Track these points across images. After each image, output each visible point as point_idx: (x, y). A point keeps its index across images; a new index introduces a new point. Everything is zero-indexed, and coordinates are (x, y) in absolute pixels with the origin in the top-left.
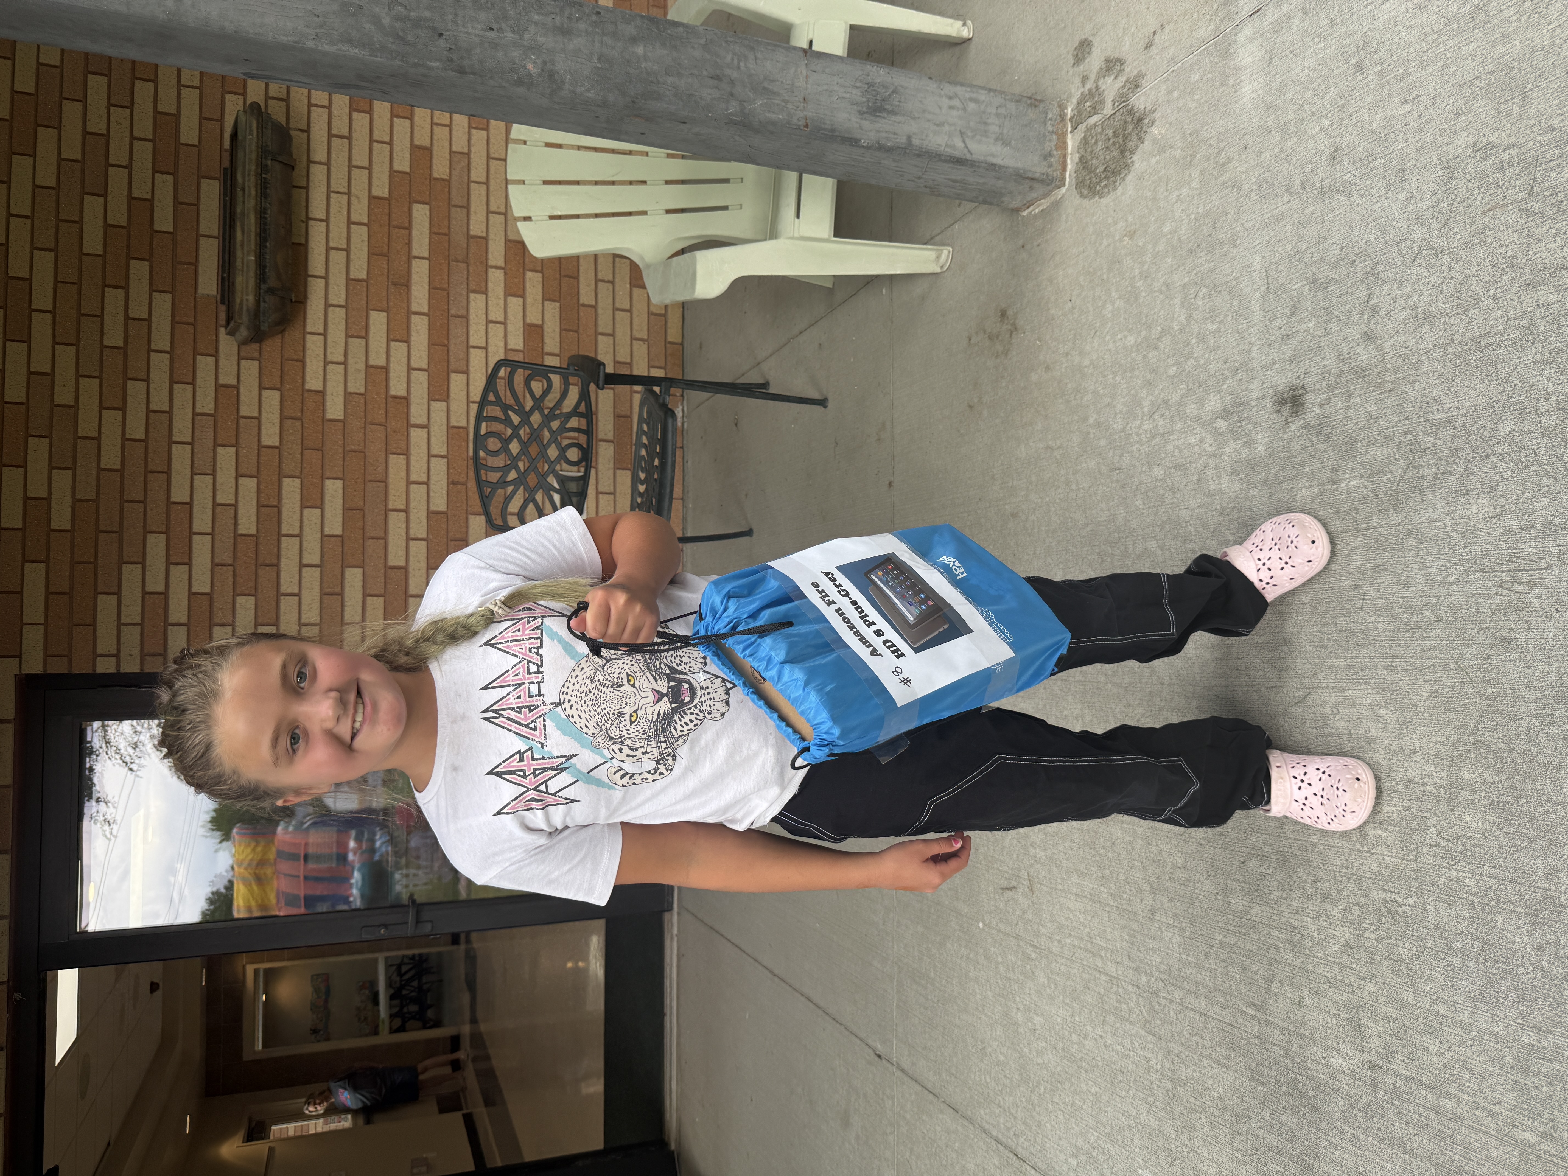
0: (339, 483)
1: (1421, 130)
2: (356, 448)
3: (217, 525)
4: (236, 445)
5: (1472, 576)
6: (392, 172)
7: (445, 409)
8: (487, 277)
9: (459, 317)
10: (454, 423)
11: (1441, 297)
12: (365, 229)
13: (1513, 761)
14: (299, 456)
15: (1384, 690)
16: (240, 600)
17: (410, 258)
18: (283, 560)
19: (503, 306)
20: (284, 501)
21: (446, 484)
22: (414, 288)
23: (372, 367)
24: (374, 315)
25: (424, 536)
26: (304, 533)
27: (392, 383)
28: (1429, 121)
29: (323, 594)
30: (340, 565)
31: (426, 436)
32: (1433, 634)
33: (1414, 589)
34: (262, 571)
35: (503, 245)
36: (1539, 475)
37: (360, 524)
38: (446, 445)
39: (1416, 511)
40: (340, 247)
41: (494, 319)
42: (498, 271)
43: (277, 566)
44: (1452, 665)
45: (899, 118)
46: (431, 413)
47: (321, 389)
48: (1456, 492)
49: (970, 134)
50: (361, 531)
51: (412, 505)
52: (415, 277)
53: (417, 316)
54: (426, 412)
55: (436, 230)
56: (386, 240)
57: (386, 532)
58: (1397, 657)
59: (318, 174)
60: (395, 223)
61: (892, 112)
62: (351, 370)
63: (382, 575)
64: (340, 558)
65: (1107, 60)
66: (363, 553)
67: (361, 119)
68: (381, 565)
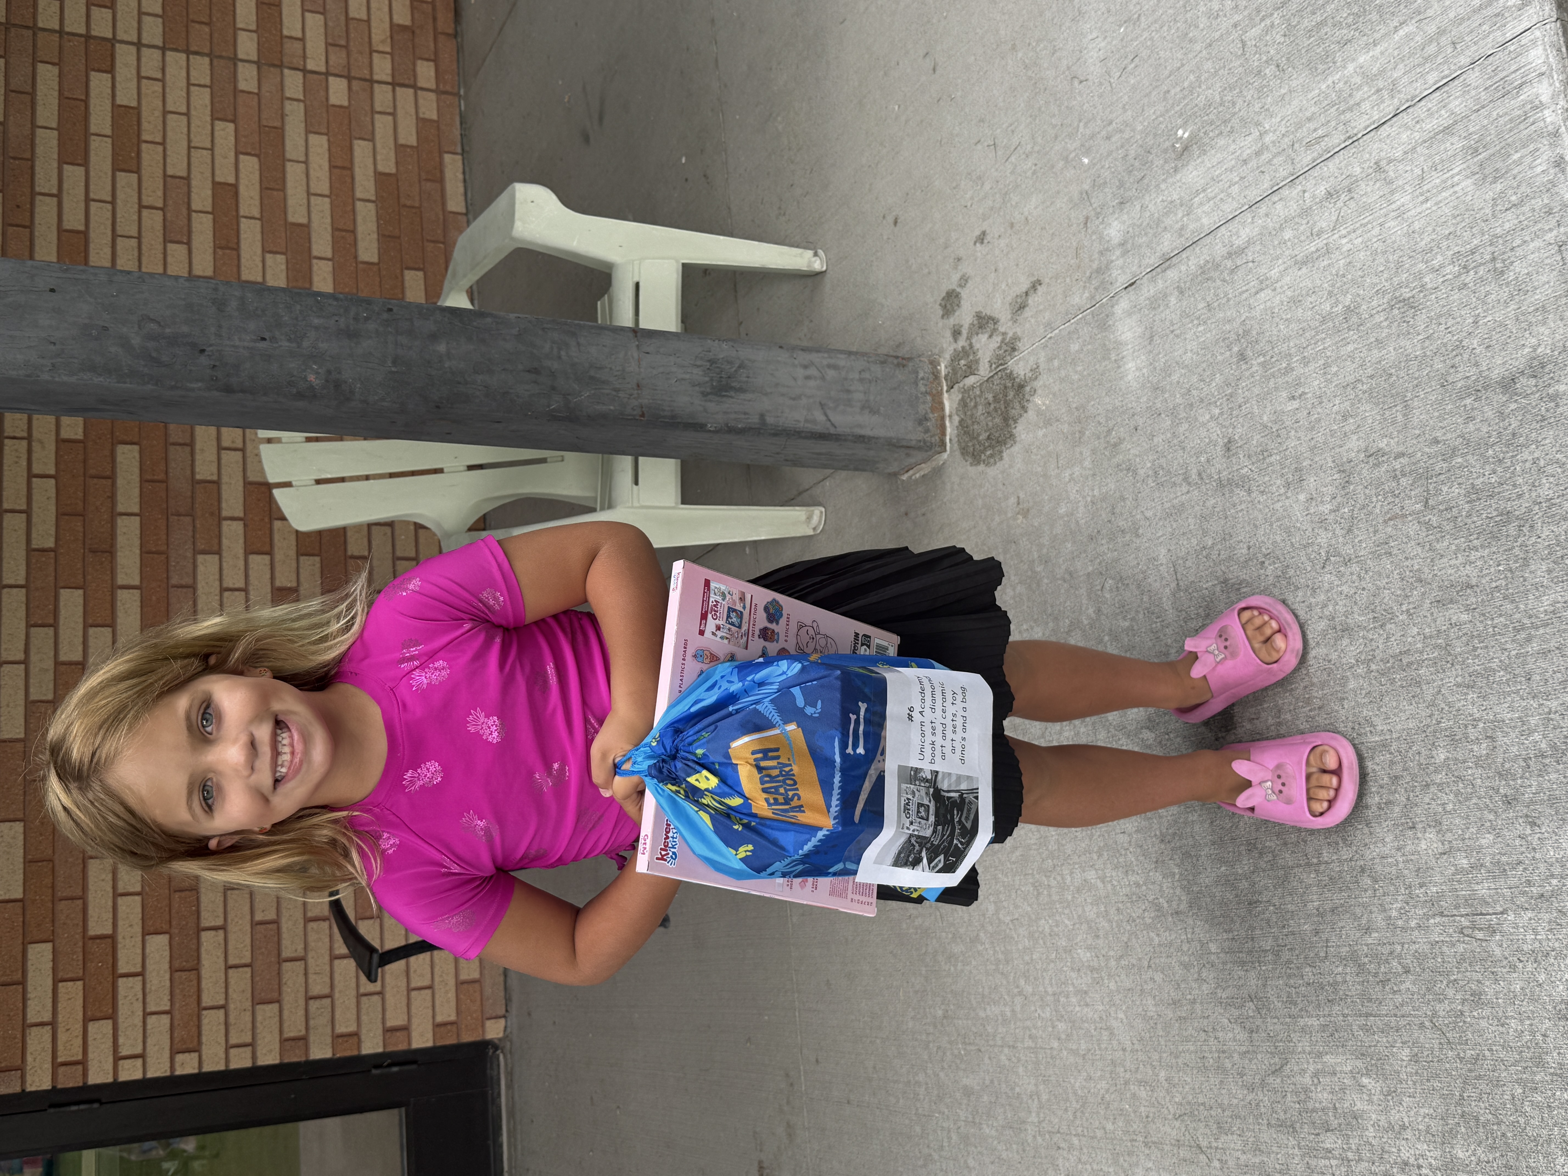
1: (1313, 428)
5: (1432, 921)
8: (220, 532)
9: (182, 587)
11: (1355, 609)
12: (53, 481)
13: (1504, 1135)
15: (1363, 1055)
17: (114, 515)
19: (242, 568)
22: (120, 555)
23: (64, 663)
24: (64, 594)
25: (138, 888)
28: (1319, 420)
30: (20, 942)
32: (1403, 987)
33: (1376, 935)
35: (241, 489)
36: (1480, 809)
37: (48, 881)
39: (1366, 845)
40: (18, 508)
41: (231, 586)
42: (235, 523)
44: (1427, 1024)
45: (748, 396)
48: (1402, 824)
49: (831, 405)
50: (50, 891)
52: (121, 540)
53: (125, 591)
55: (149, 477)
56: (81, 494)
57: (85, 888)
58: (1371, 1015)
60: (92, 472)
61: (741, 390)
62: (34, 670)
63: (79, 950)
64: (21, 931)
65: (979, 316)
66: (53, 921)
68: (78, 937)
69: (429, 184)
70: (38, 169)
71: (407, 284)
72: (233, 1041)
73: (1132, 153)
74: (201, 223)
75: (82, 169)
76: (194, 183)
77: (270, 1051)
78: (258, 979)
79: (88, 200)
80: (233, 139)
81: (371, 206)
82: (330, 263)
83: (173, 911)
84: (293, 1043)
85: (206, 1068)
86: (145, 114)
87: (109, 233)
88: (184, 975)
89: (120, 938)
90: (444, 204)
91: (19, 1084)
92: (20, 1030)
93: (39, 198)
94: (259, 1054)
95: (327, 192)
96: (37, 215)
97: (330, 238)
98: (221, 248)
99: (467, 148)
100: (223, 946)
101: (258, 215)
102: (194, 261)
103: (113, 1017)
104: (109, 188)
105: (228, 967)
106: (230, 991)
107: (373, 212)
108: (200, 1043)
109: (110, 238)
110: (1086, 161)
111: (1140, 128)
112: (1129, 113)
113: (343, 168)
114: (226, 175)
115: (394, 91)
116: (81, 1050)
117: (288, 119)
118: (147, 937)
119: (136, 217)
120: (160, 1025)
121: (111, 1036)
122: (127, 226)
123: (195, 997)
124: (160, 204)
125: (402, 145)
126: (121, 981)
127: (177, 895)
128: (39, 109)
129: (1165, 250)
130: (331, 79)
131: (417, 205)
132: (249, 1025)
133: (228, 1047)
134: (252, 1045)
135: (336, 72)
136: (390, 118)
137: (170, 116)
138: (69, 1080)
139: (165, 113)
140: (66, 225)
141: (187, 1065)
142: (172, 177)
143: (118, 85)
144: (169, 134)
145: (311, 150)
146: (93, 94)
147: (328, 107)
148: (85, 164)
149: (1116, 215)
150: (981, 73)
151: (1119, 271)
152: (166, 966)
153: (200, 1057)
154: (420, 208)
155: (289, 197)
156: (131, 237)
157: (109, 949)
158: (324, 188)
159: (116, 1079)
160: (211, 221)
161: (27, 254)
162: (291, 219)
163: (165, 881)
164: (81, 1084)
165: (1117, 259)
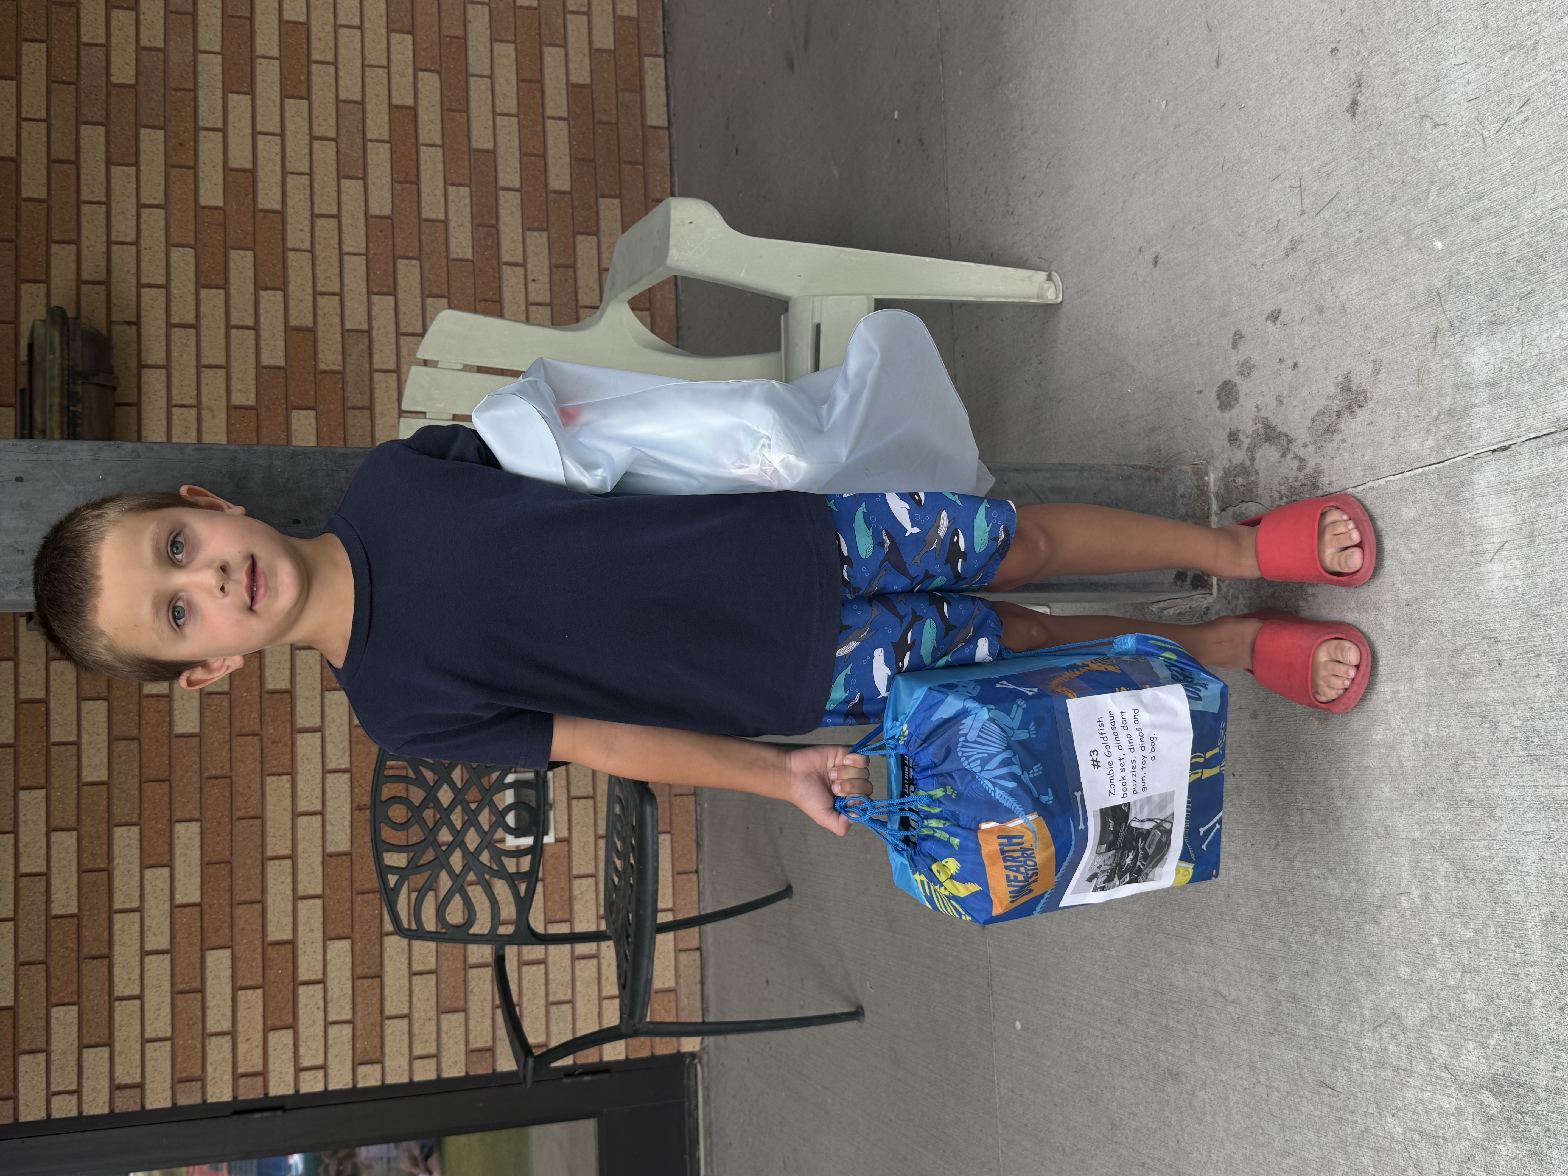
0: (195, 827)
2: (219, 772)
3: (21, 904)
4: (46, 786)
6: (260, 368)
14: (137, 793)
16: (56, 1012)
18: (117, 948)
20: (116, 861)
21: (348, 811)
25: (319, 891)
26: (147, 905)
27: (268, 672)
29: (176, 993)
30: (198, 948)
31: (319, 743)
34: (86, 968)
37: (225, 884)
38: (348, 753)
43: (108, 957)
46: (326, 708)
47: (166, 691)
50: (228, 895)
51: (300, 848)
54: (319, 709)
57: (263, 891)
59: (154, 381)
63: (259, 957)
64: (199, 937)
65: (1266, 425)
66: (232, 926)
67: (213, 298)
68: (258, 943)
69: (627, 94)
70: (201, 100)
71: (602, 215)
72: (417, 1052)
73: (1514, 252)
74: (377, 154)
75: (248, 97)
76: (369, 107)
77: (456, 1063)
78: (443, 986)
79: (255, 133)
80: (411, 53)
81: (563, 124)
82: (518, 194)
83: (356, 914)
84: (478, 1055)
85: (390, 1081)
86: (314, 30)
87: (278, 169)
88: (367, 982)
89: (300, 943)
90: (643, 117)
91: (200, 1095)
92: (200, 1039)
93: (203, 133)
94: (444, 1066)
96: (200, 153)
97: (518, 165)
98: (400, 182)
99: (670, 49)
100: (407, 951)
101: (439, 142)
102: (370, 198)
103: (293, 1026)
104: (277, 118)
105: (412, 974)
106: (415, 999)
107: (566, 132)
108: (383, 1053)
109: (279, 177)
110: (1439, 245)
111: (1527, 216)
112: (1512, 189)
113: (531, 81)
114: (403, 97)
116: (261, 1061)
117: (471, 27)
118: (329, 943)
119: (307, 150)
120: (342, 1035)
121: (291, 1046)
122: (298, 162)
123: (378, 1005)
124: (333, 135)
125: (598, 50)
126: (302, 990)
127: (359, 898)
128: (201, 31)
129: (1561, 413)
131: (614, 120)
132: (434, 1035)
133: (412, 1059)
134: (437, 1056)
136: (585, 18)
137: (342, 31)
138: (250, 1091)
139: (337, 27)
140: (233, 164)
141: (370, 1077)
142: (344, 101)
144: (342, 51)
145: (496, 61)
146: (258, 10)
147: (515, 8)
148: (251, 91)
149: (1484, 339)
150: (1285, 81)
151: (1484, 424)
152: (348, 973)
153: (383, 1069)
154: (616, 124)
155: (473, 119)
156: (303, 174)
157: (289, 956)
158: (511, 105)
159: (297, 1091)
160: (388, 151)
161: (191, 198)
162: (475, 145)
163: (347, 883)
164: (262, 1096)
165: (1483, 403)
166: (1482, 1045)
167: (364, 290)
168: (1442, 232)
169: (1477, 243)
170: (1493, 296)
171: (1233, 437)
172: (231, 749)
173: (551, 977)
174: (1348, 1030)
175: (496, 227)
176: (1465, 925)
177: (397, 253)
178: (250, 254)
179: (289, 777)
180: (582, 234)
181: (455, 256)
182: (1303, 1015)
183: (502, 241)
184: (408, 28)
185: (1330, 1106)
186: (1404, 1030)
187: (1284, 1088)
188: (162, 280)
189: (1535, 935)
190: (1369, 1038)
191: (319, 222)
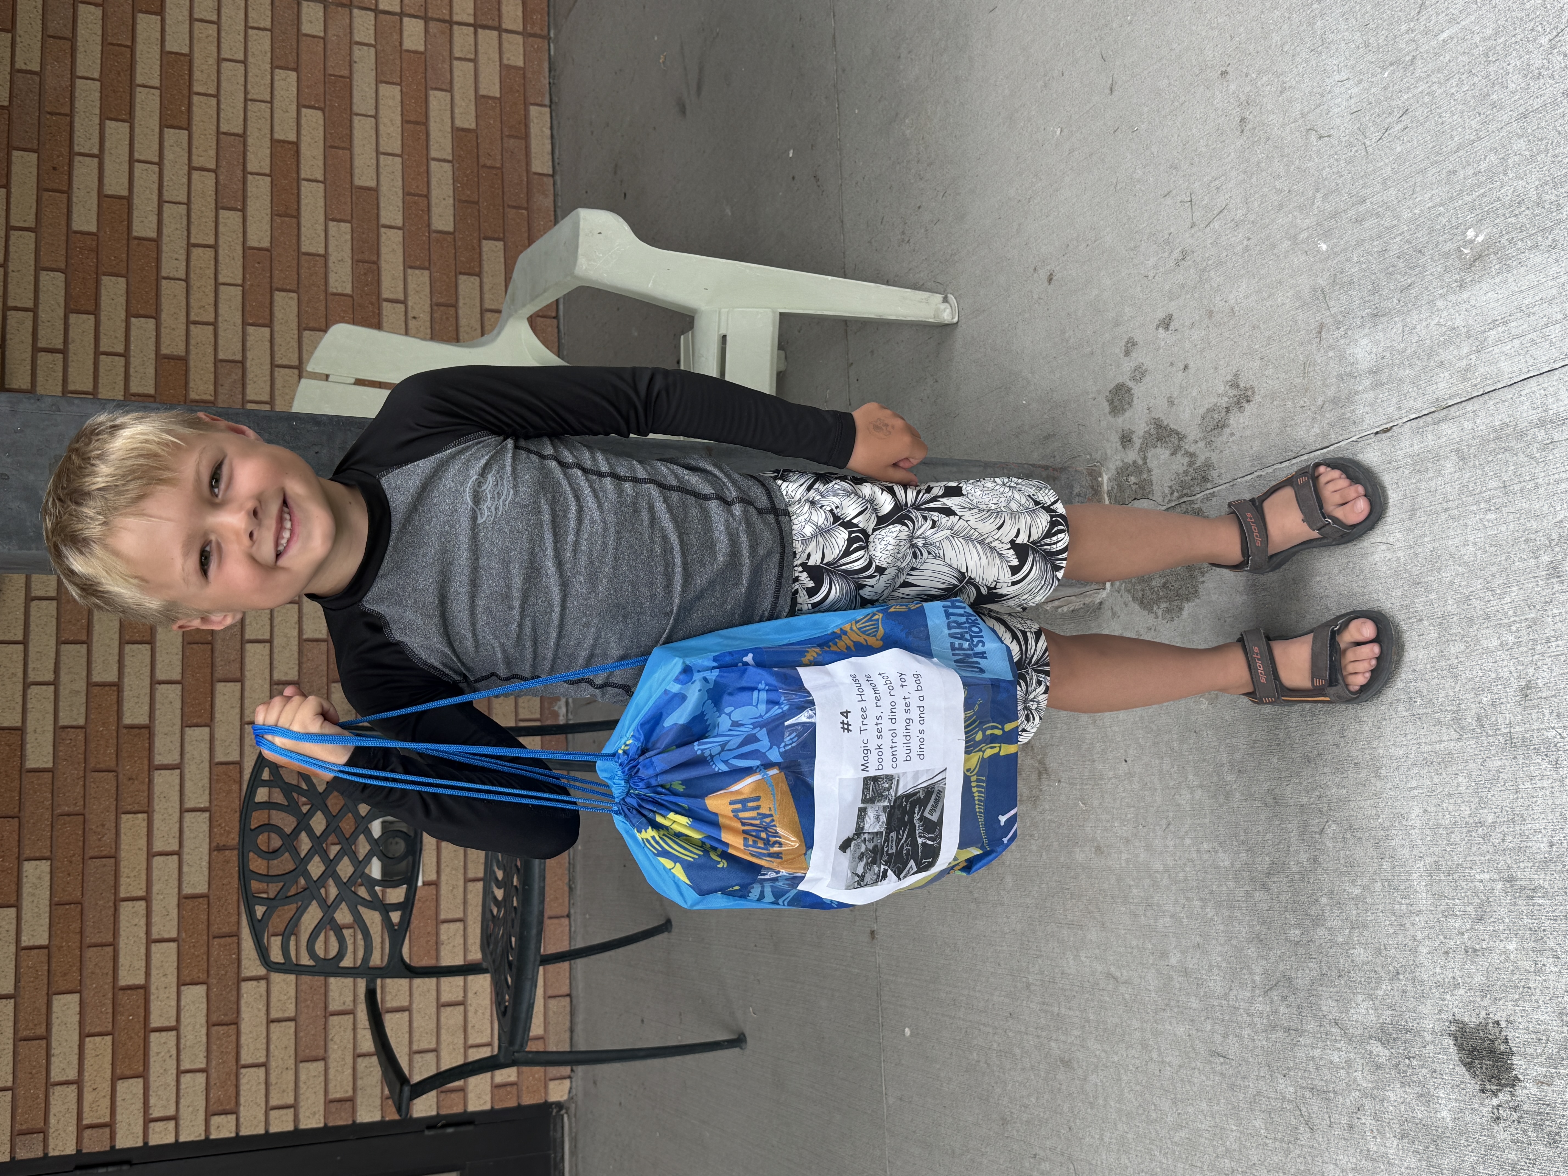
0: (45, 866)
2: (71, 809)
7: (207, 737)
10: (220, 757)
21: (207, 851)
23: (97, 685)
25: (174, 934)
27: (127, 706)
29: (18, 1040)
30: (44, 992)
31: (177, 781)
37: (76, 926)
38: (207, 792)
46: (186, 745)
47: (19, 724)
50: (78, 937)
51: (155, 889)
54: (179, 745)
57: (116, 933)
62: (64, 692)
63: (109, 1002)
64: (46, 981)
65: (1158, 425)
66: (81, 970)
67: (82, 324)
68: (108, 987)
69: (512, 141)
70: (77, 125)
71: (485, 257)
72: (273, 1102)
73: (1394, 249)
74: (257, 187)
75: (127, 125)
76: (250, 141)
77: (314, 1113)
78: (302, 1034)
79: (132, 161)
80: (295, 90)
81: (447, 167)
82: (400, 232)
83: (212, 960)
84: (338, 1105)
85: (244, 1132)
86: (197, 63)
87: (155, 197)
88: (222, 1029)
89: (153, 988)
90: (528, 164)
91: (41, 1148)
92: (43, 1089)
93: (78, 158)
94: (301, 1116)
95: (399, 152)
96: (75, 178)
97: (401, 204)
98: (280, 216)
99: (555, 99)
100: (265, 998)
101: (321, 178)
102: (249, 230)
103: (143, 1075)
104: (156, 147)
105: (270, 1021)
106: (272, 1047)
107: (450, 173)
108: (237, 1103)
109: (156, 204)
110: (1324, 247)
111: (1406, 215)
112: (1393, 192)
113: (417, 123)
114: (286, 132)
115: (476, 33)
116: (108, 1112)
117: (356, 67)
118: (183, 988)
119: (185, 180)
120: (195, 1084)
121: (141, 1096)
122: (175, 190)
123: (233, 1054)
124: (212, 166)
125: (483, 96)
126: (154, 1037)
127: (217, 941)
128: (80, 57)
129: (1439, 394)
130: (406, 20)
131: (498, 165)
132: (292, 1085)
133: (269, 1109)
134: (294, 1106)
135: (412, 12)
136: (471, 64)
137: (225, 65)
138: (95, 1144)
139: (220, 60)
140: (108, 190)
141: (223, 1129)
142: (226, 134)
143: (167, 28)
144: (224, 84)
145: (381, 102)
146: (140, 39)
147: (402, 52)
148: (130, 119)
149: (1367, 330)
150: (1176, 104)
151: (1367, 409)
152: (203, 1020)
153: (237, 1120)
154: (501, 168)
155: (356, 157)
156: (180, 203)
157: (141, 1001)
158: (395, 146)
159: (146, 1143)
160: (269, 184)
161: (64, 223)
162: (358, 182)
163: (203, 926)
164: (108, 1148)
165: (1365, 391)
166: (1371, 997)
167: (240, 321)
168: (1327, 235)
169: (1360, 243)
170: (1376, 289)
171: (1126, 440)
172: (84, 786)
173: (415, 1025)
174: (1240, 997)
175: (376, 263)
176: (1353, 882)
177: (274, 285)
178: (122, 280)
179: (145, 815)
180: (465, 274)
181: (335, 291)
182: (1194, 987)
183: (383, 278)
184: (293, 65)
185: (1222, 1074)
186: (1295, 991)
187: (1176, 1062)
188: (30, 304)
189: (1419, 884)
190: (1260, 1002)
191: (196, 252)
